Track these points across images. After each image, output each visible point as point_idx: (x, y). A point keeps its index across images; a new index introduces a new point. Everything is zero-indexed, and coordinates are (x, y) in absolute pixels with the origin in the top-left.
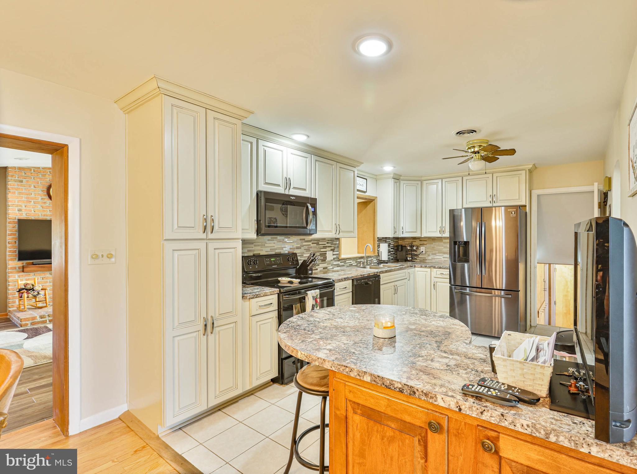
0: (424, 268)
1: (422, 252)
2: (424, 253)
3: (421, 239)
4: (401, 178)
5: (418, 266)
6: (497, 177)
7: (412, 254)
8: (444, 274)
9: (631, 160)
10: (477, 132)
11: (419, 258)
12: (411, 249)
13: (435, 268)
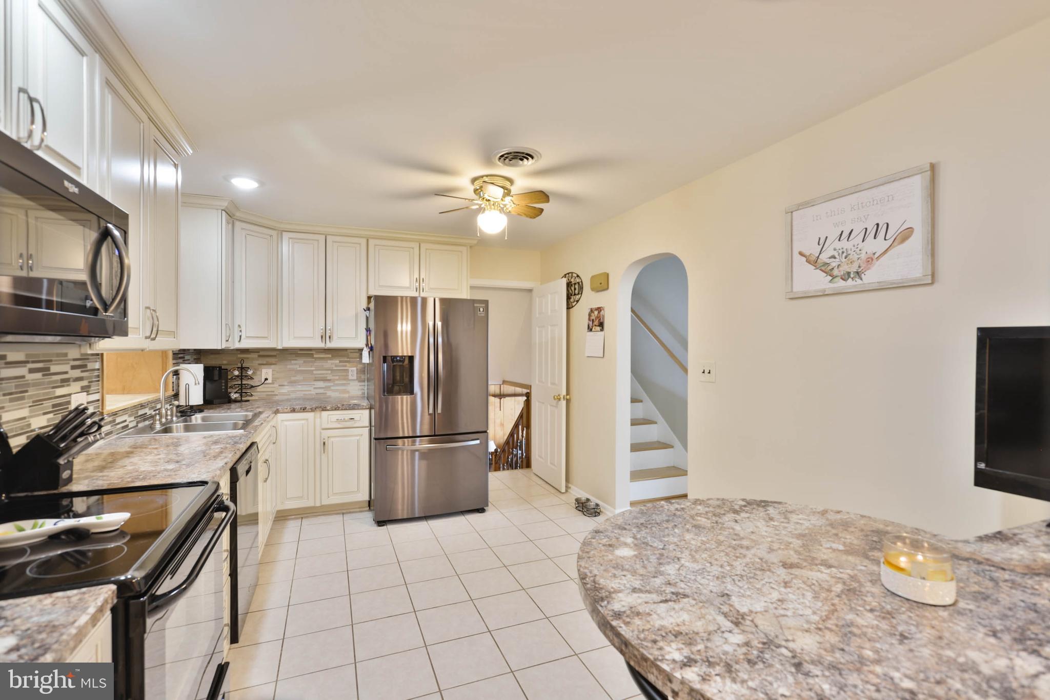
0: (301, 412)
1: (266, 379)
2: (270, 381)
3: (261, 353)
4: (238, 214)
5: (286, 411)
6: (426, 249)
7: (242, 386)
8: (344, 420)
9: (801, 254)
10: (534, 161)
11: (259, 393)
12: (242, 374)
13: (325, 409)
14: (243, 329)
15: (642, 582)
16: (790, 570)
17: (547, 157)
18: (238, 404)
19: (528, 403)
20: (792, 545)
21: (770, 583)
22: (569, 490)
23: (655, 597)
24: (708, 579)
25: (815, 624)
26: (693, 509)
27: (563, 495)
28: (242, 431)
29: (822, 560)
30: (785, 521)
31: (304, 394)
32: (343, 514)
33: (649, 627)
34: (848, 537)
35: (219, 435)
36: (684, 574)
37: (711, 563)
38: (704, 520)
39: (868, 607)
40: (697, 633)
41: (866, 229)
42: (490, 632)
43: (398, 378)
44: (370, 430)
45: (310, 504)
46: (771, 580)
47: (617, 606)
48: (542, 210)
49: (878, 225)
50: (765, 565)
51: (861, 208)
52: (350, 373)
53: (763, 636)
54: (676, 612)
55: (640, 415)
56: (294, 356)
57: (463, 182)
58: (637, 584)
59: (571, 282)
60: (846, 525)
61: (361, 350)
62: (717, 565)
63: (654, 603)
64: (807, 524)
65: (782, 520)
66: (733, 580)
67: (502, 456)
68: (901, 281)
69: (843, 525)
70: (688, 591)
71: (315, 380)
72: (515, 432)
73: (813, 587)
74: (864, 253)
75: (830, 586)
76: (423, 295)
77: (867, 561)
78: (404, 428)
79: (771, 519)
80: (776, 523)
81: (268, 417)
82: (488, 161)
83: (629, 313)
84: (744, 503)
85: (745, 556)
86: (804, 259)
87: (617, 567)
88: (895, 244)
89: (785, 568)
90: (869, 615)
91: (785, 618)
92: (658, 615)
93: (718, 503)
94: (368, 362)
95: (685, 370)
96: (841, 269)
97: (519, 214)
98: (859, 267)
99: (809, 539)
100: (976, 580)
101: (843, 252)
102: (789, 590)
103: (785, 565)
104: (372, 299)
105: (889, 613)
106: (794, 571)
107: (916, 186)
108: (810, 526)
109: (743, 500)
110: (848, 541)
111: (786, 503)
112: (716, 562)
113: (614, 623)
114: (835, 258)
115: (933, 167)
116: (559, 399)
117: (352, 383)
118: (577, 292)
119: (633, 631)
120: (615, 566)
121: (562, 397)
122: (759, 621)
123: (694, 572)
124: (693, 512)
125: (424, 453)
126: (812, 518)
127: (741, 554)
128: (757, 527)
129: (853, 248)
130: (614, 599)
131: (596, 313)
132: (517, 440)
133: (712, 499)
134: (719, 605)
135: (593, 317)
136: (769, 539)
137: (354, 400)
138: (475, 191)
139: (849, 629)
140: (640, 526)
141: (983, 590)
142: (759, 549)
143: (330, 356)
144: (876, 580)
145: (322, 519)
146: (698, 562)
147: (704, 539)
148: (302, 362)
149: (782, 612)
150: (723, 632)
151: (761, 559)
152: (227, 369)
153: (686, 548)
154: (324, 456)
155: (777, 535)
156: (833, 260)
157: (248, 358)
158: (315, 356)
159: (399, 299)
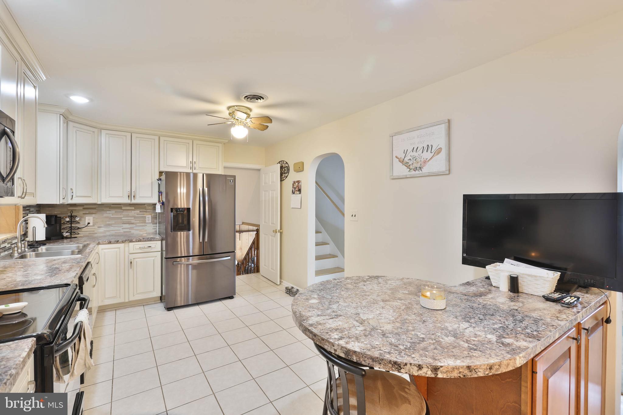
0: (115, 243)
1: (89, 223)
2: (91, 224)
3: (85, 207)
4: (71, 117)
5: (105, 243)
6: (197, 144)
7: (71, 228)
8: (144, 248)
9: (396, 157)
10: (264, 100)
11: (83, 233)
12: (71, 220)
13: (131, 241)
14: (74, 191)
15: (322, 312)
16: (385, 303)
17: (271, 99)
18: (69, 240)
19: (258, 235)
20: (387, 293)
21: (376, 308)
22: (282, 283)
23: (327, 317)
24: (350, 309)
25: (392, 321)
26: (345, 281)
27: (279, 286)
28: (80, 256)
29: (399, 298)
30: (386, 283)
31: (116, 233)
32: (144, 306)
33: (325, 328)
34: (410, 288)
35: (64, 258)
36: (340, 308)
37: (352, 302)
38: (350, 286)
39: (413, 313)
40: (345, 328)
41: (423, 147)
42: (240, 361)
43: (180, 221)
44: (162, 253)
45: (121, 300)
46: (377, 307)
47: (311, 322)
48: (268, 126)
49: (428, 145)
50: (375, 302)
51: (421, 137)
52: (147, 219)
53: (371, 327)
54: (336, 322)
55: (320, 240)
56: (109, 208)
57: (223, 109)
58: (320, 313)
59: (283, 166)
60: (410, 284)
61: (155, 204)
62: (355, 303)
63: (327, 319)
64: (394, 284)
65: (384, 283)
66: (361, 308)
67: (242, 267)
68: (437, 172)
69: (409, 284)
70: (342, 314)
71: (123, 224)
72: (250, 252)
73: (393, 308)
74: (423, 158)
75: (401, 307)
76: (195, 171)
77: (416, 296)
78: (182, 250)
79: (380, 283)
80: (381, 285)
81: (94, 247)
82: (238, 98)
83: (314, 184)
84: (368, 278)
85: (367, 299)
86: (398, 160)
87: (310, 307)
88: (435, 155)
89: (383, 302)
90: (413, 315)
91: (381, 320)
92: (329, 323)
93: (357, 278)
94: (160, 212)
95: (343, 215)
96: (413, 165)
97: (254, 128)
98: (421, 165)
99: (394, 290)
100: (455, 300)
101: (414, 158)
102: (384, 310)
103: (383, 301)
104: (163, 173)
105: (421, 314)
106: (387, 303)
107: (443, 128)
108: (396, 285)
109: (368, 276)
110: (410, 290)
111: (387, 276)
112: (354, 302)
113: (310, 328)
114: (411, 160)
115: (449, 121)
116: (276, 232)
117: (148, 225)
118: (286, 172)
119: (318, 330)
120: (309, 307)
121: (278, 231)
122: (370, 322)
123: (345, 307)
124: (345, 283)
125: (195, 266)
126: (397, 282)
127: (365, 298)
128: (373, 287)
129: (418, 156)
130: (310, 319)
131: (297, 184)
132: (251, 257)
133: (354, 277)
134: (354, 318)
135: (295, 186)
136: (378, 291)
137: (151, 235)
138: (230, 114)
139: (405, 321)
140: (320, 290)
141: (456, 303)
142: (373, 295)
143: (133, 208)
144: (418, 303)
145: (130, 310)
146: (347, 303)
147: (349, 293)
148: (114, 212)
149: (380, 318)
150: (356, 327)
151: (374, 299)
152: (61, 217)
153: (342, 298)
154: (130, 270)
155: (381, 289)
156: (410, 161)
157: (75, 210)
158: (123, 208)
159: (179, 173)
